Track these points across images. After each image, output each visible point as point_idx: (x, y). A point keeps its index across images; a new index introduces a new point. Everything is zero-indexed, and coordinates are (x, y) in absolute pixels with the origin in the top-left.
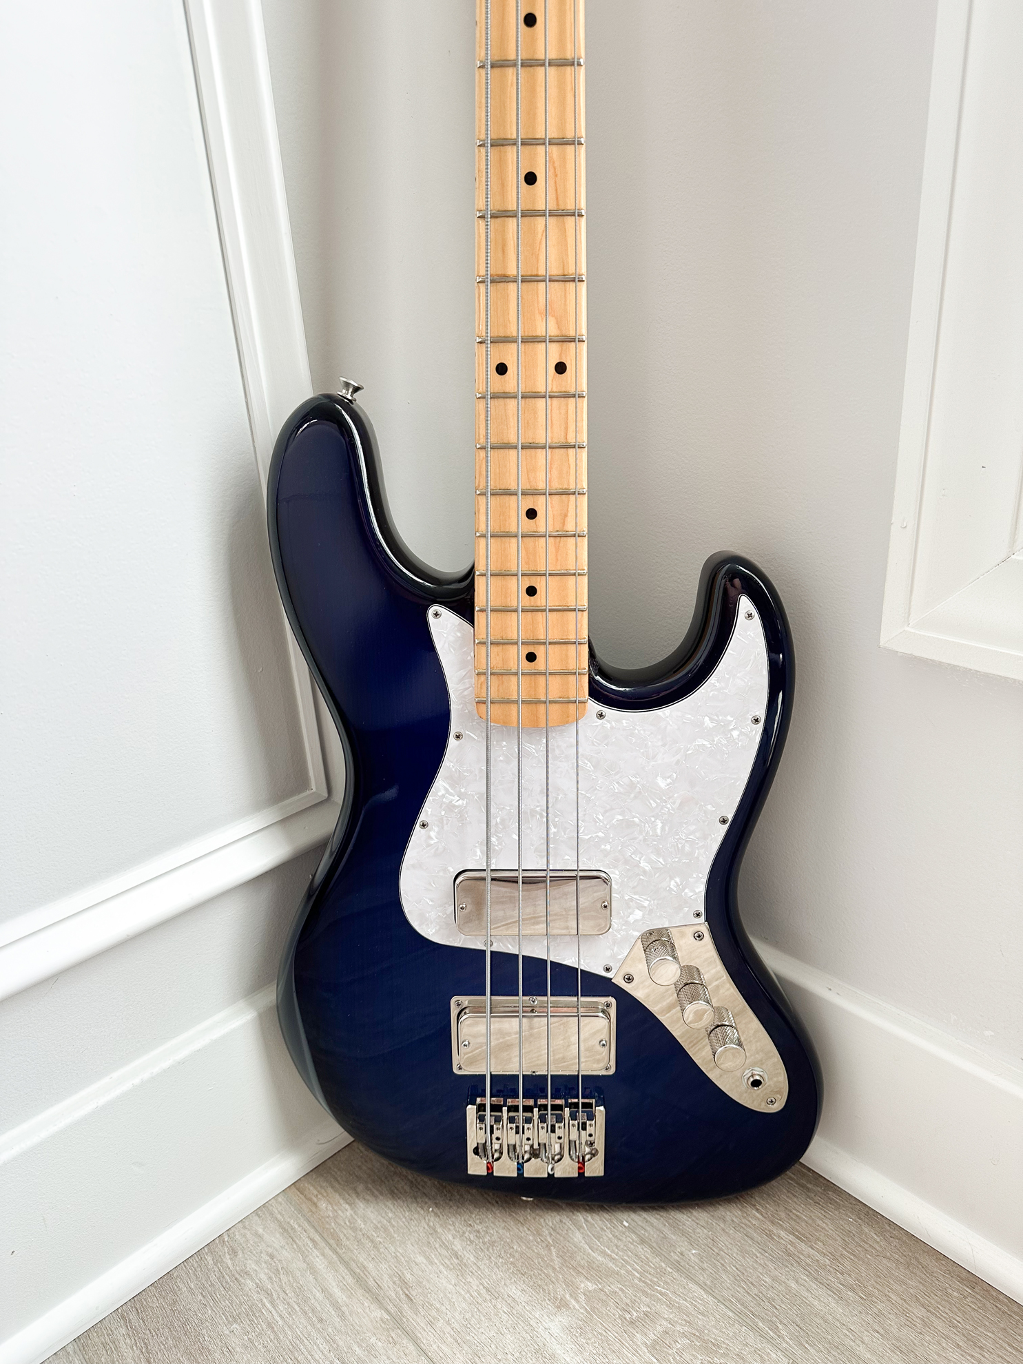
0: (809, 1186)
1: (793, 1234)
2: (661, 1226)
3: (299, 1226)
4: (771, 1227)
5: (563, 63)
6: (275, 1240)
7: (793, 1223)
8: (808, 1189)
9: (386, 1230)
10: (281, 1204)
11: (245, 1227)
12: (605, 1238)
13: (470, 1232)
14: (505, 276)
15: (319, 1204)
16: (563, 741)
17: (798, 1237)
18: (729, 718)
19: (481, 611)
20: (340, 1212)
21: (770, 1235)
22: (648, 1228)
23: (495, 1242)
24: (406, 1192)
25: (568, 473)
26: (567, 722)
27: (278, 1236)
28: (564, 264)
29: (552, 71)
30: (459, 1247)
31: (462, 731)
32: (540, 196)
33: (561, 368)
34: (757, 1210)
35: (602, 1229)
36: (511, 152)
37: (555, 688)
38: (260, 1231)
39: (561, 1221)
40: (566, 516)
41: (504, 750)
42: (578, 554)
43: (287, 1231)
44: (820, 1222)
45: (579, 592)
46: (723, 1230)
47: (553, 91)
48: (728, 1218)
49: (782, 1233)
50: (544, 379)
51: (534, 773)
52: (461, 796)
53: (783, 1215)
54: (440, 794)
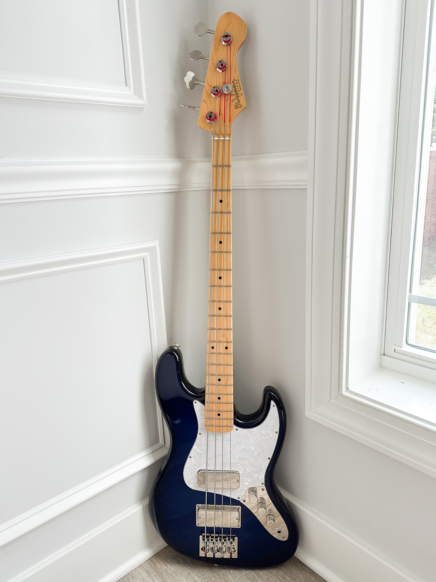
0: (298, 564)
1: (291, 578)
2: (254, 574)
3: (151, 571)
4: (285, 576)
5: (227, 286)
6: (145, 575)
7: (291, 575)
8: (297, 565)
9: (176, 573)
10: (146, 564)
11: (136, 571)
12: (238, 577)
13: (200, 574)
14: (214, 328)
15: (157, 565)
16: (227, 436)
17: (292, 579)
18: (269, 432)
19: (207, 403)
20: (163, 567)
21: (284, 578)
22: (250, 575)
23: (206, 577)
24: (182, 562)
25: (228, 371)
26: (228, 432)
27: (145, 573)
28: (227, 325)
29: (225, 288)
30: (196, 578)
31: (201, 433)
32: (222, 312)
33: (226, 348)
34: (282, 571)
35: (237, 575)
36: (216, 303)
37: (225, 423)
38: (140, 572)
39: (226, 572)
40: (228, 381)
41: (212, 438)
42: (231, 390)
43: (148, 572)
44: (299, 575)
45: (231, 399)
46: (271, 576)
47: (225, 292)
48: (273, 573)
49: (288, 578)
50: (222, 350)
51: (219, 444)
52: (200, 450)
53: (289, 573)
54: (195, 449)
